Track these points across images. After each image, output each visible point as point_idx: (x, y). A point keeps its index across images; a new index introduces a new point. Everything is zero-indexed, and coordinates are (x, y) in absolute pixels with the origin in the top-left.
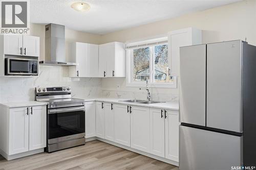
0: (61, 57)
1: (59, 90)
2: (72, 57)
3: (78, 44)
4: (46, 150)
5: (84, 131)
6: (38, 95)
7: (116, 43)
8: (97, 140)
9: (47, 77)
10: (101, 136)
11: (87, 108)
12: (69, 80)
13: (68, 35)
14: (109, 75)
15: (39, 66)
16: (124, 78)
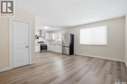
0: (43, 36)
1: (42, 42)
2: (45, 36)
3: (46, 33)
4: (40, 52)
5: (47, 49)
6: (39, 43)
7: (53, 33)
8: (49, 51)
9: (40, 39)
10: (50, 50)
11: (48, 45)
12: (44, 40)
13: (44, 32)
14: (52, 39)
15: (39, 37)
16: (55, 40)
